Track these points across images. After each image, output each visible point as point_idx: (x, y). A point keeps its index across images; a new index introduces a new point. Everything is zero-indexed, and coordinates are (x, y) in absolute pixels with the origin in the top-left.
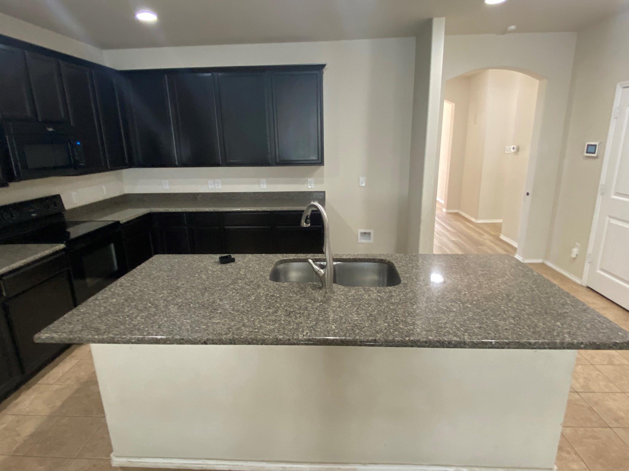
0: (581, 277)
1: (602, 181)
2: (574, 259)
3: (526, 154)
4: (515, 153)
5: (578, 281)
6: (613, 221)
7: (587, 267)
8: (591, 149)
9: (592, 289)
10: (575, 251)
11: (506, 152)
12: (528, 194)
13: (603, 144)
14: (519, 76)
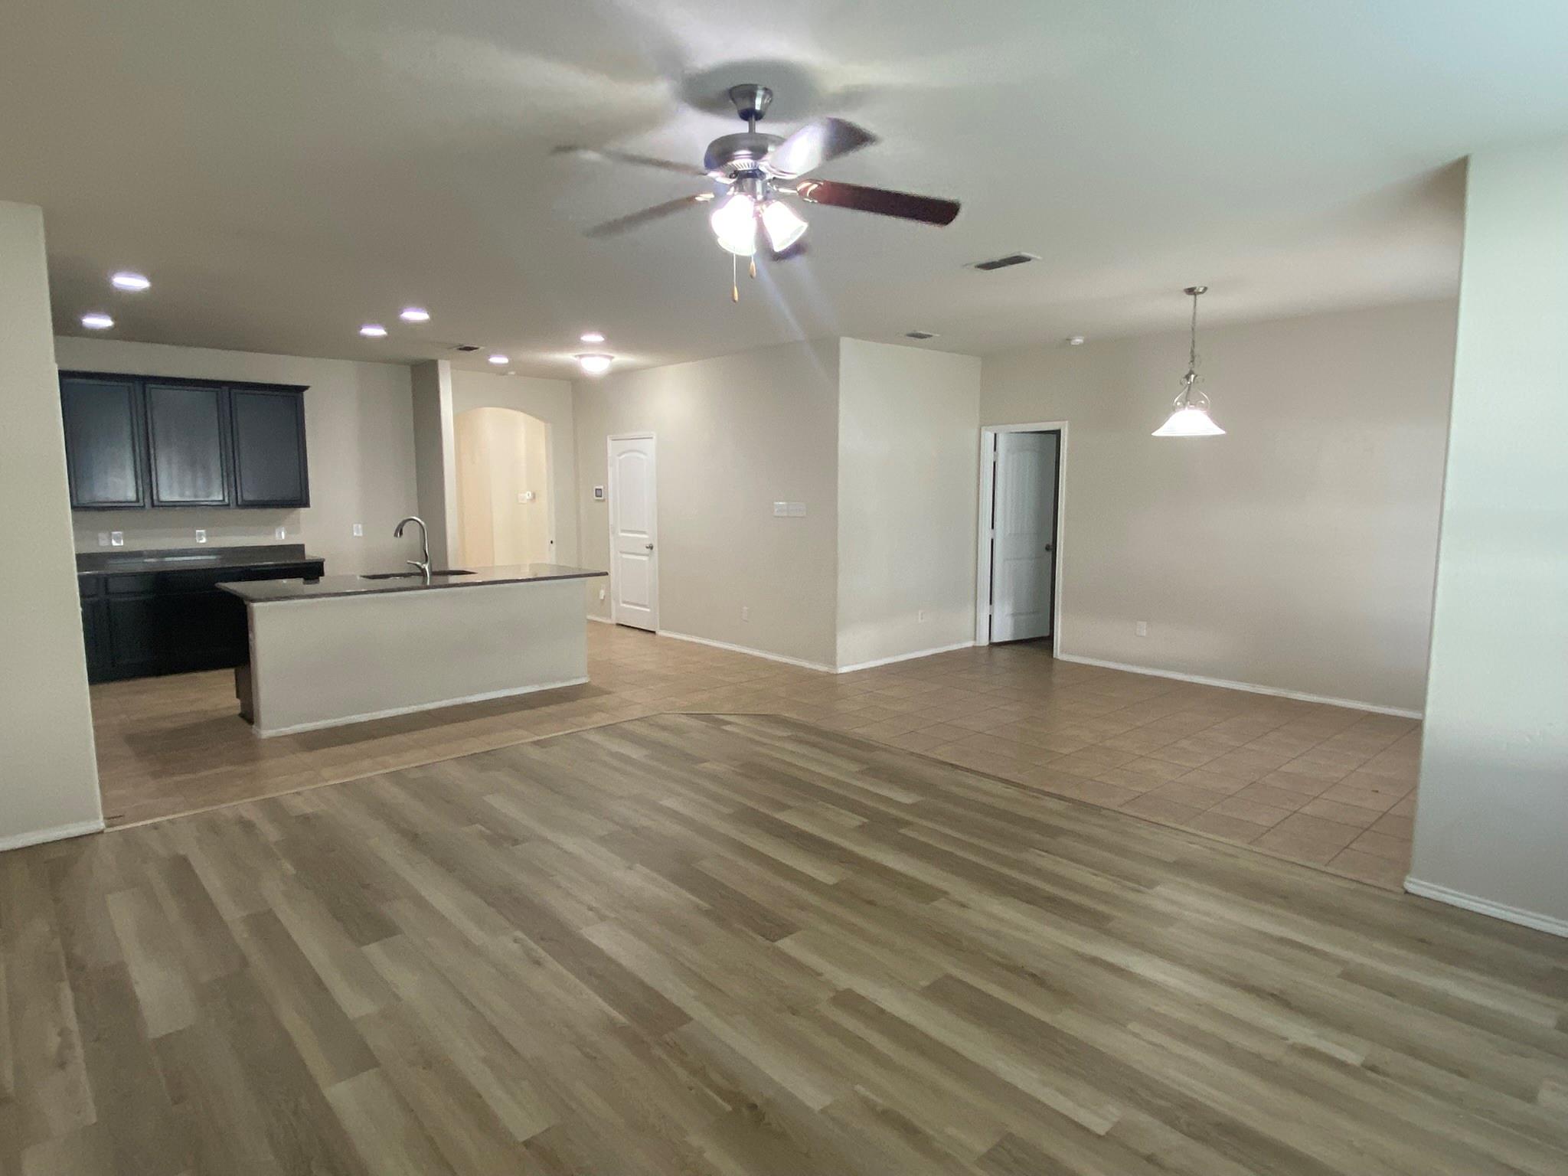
0: (610, 617)
1: (611, 522)
2: (603, 600)
3: (544, 501)
4: (531, 500)
5: (609, 621)
6: (625, 556)
7: (613, 603)
8: (598, 493)
9: (623, 625)
10: (602, 593)
11: (520, 502)
12: (552, 542)
13: (606, 487)
14: (520, 417)
